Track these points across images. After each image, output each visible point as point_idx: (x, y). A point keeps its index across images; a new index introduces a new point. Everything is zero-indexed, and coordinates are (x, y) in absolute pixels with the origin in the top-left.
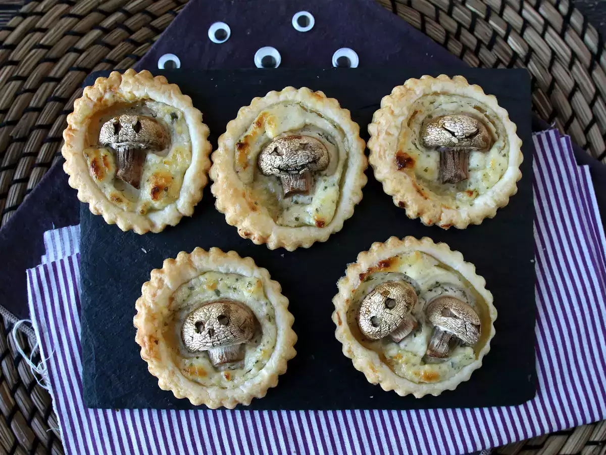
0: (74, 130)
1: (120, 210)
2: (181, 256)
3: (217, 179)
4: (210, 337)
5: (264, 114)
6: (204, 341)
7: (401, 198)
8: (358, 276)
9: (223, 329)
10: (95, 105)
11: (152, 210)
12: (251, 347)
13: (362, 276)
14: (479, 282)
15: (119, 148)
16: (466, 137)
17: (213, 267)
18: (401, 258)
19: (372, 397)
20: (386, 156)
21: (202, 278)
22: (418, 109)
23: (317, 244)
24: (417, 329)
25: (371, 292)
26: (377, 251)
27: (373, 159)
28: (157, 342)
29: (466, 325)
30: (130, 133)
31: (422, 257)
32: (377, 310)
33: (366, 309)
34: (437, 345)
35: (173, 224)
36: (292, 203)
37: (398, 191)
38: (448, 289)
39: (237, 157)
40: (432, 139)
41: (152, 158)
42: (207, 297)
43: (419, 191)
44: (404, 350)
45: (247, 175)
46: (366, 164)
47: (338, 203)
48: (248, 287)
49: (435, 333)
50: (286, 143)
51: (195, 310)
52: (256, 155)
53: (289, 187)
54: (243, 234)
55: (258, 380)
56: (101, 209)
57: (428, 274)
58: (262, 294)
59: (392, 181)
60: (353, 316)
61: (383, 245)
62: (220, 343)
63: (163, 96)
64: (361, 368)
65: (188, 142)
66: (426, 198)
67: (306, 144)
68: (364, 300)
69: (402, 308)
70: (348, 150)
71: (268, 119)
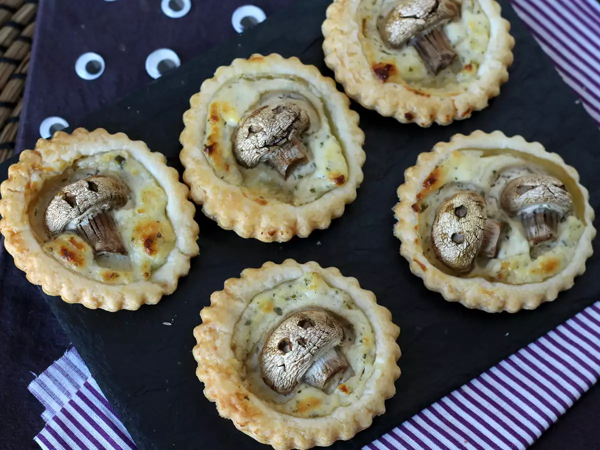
0: (18, 233)
1: (122, 286)
2: (215, 297)
3: (206, 197)
4: (304, 347)
5: (214, 106)
6: (299, 356)
7: (404, 109)
8: (411, 210)
9: (312, 331)
10: (26, 195)
11: (155, 268)
12: (349, 348)
13: (415, 207)
15: (82, 224)
16: (430, 13)
17: (258, 286)
18: (442, 167)
19: (508, 334)
20: (363, 76)
21: (253, 305)
22: (365, 16)
23: (349, 207)
24: (505, 229)
25: (435, 220)
26: (413, 175)
27: (351, 89)
28: (246, 398)
29: (548, 189)
30: (89, 196)
31: (463, 154)
32: (452, 226)
33: (440, 236)
34: (536, 233)
35: (185, 271)
36: (297, 180)
37: (397, 105)
38: (509, 174)
39: (213, 164)
40: (397, 36)
41: (122, 216)
42: (270, 322)
43: (417, 93)
44: (507, 257)
45: (234, 173)
46: (348, 100)
47: (344, 153)
48: (307, 284)
49: (526, 221)
50: (257, 117)
51: (267, 343)
52: (230, 150)
53: (286, 161)
54: (268, 235)
55: (378, 373)
56: (100, 295)
57: (480, 168)
59: (384, 98)
60: (433, 256)
61: (415, 166)
62: (318, 347)
63: (96, 144)
65: (150, 178)
66: (429, 96)
67: (278, 107)
68: (433, 233)
69: (475, 208)
70: (320, 96)
71: (221, 108)
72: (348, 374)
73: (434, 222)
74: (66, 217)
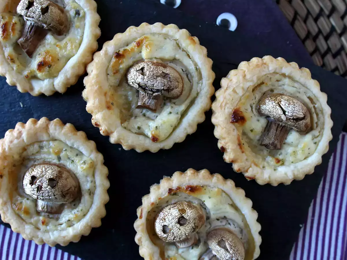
1: (11, 69)
2: (43, 120)
3: (90, 74)
4: (37, 192)
5: (146, 38)
6: (32, 192)
7: (224, 144)
8: (168, 189)
9: (49, 190)
11: (35, 77)
12: (68, 208)
13: (170, 190)
14: (255, 228)
15: (28, 21)
16: (293, 119)
17: (63, 138)
18: (205, 189)
20: (226, 108)
21: (52, 144)
22: (266, 82)
23: (147, 152)
24: (196, 244)
25: (173, 204)
26: (189, 176)
27: (215, 106)
28: (1, 176)
30: (37, 12)
31: (222, 195)
32: (171, 221)
33: (163, 216)
35: (47, 94)
36: (141, 114)
37: (224, 138)
38: (231, 223)
39: (112, 63)
40: (266, 109)
42: (51, 158)
43: (240, 144)
44: (180, 255)
45: (114, 80)
46: (208, 107)
47: (175, 128)
48: (82, 164)
49: (208, 252)
50: (152, 67)
51: (38, 165)
52: (127, 67)
53: (142, 101)
54: (94, 123)
55: (64, 233)
57: (221, 209)
58: (91, 173)
59: (223, 129)
60: (153, 215)
61: (196, 173)
62: (43, 199)
64: (143, 255)
65: (81, 37)
66: (243, 152)
67: (167, 74)
68: (165, 208)
69: (190, 228)
70: (199, 91)
71: (147, 43)
72: (56, 216)
73: (171, 204)
74: (20, 10)
